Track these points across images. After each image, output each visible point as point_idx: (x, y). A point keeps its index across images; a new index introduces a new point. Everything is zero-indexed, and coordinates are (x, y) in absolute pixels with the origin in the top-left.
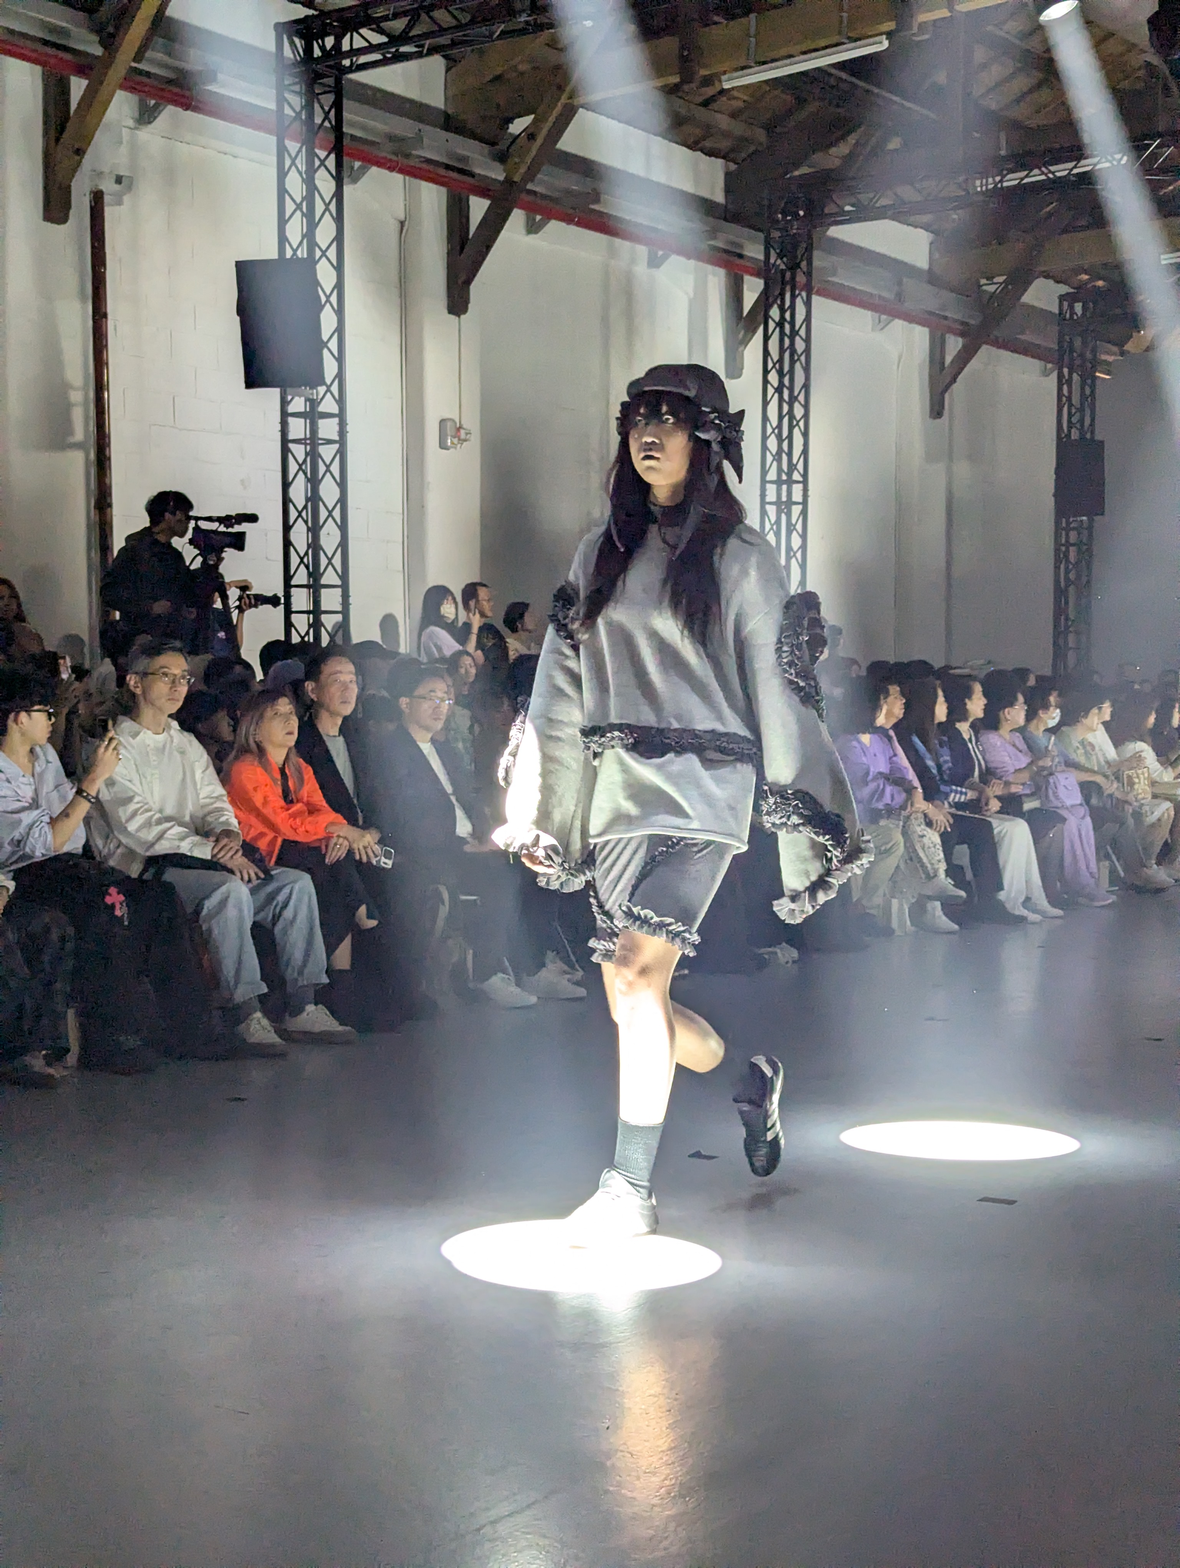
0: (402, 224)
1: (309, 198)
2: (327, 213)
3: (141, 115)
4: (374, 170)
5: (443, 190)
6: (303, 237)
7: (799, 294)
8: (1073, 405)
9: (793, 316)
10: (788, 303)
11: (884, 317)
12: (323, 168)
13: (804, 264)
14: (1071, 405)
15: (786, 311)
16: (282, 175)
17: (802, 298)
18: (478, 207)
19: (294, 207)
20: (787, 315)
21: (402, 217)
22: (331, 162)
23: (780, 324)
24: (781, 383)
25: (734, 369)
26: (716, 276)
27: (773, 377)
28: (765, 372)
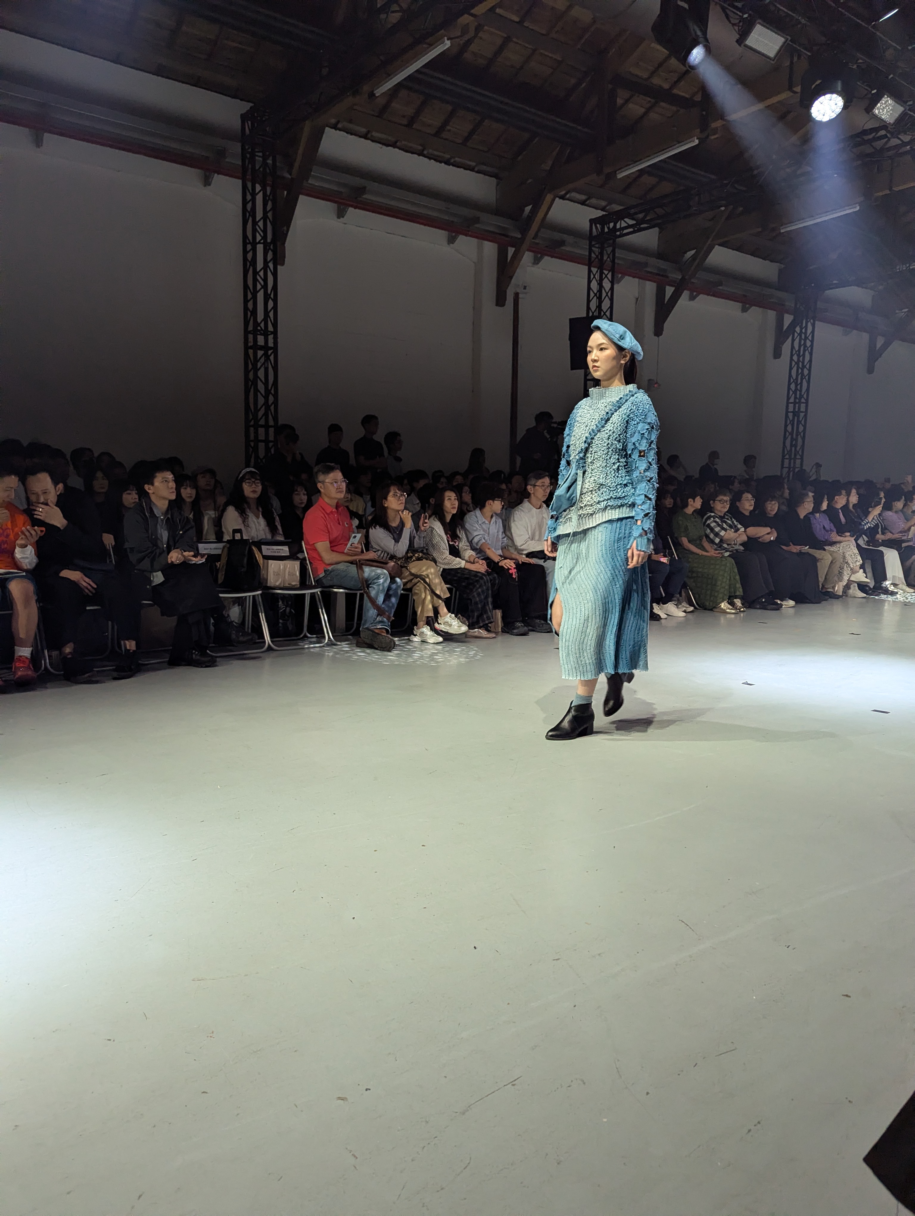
0: (637, 299)
1: (600, 291)
2: (607, 297)
3: (535, 260)
4: (627, 277)
5: (655, 285)
6: (597, 307)
7: (810, 321)
9: (806, 330)
10: (804, 325)
11: (847, 329)
12: (606, 278)
13: (813, 308)
15: (802, 329)
16: (589, 282)
18: (669, 291)
19: (594, 295)
20: (803, 331)
21: (637, 295)
22: (609, 276)
23: (800, 335)
24: (798, 359)
25: (777, 354)
26: (772, 315)
27: (795, 358)
28: (792, 355)
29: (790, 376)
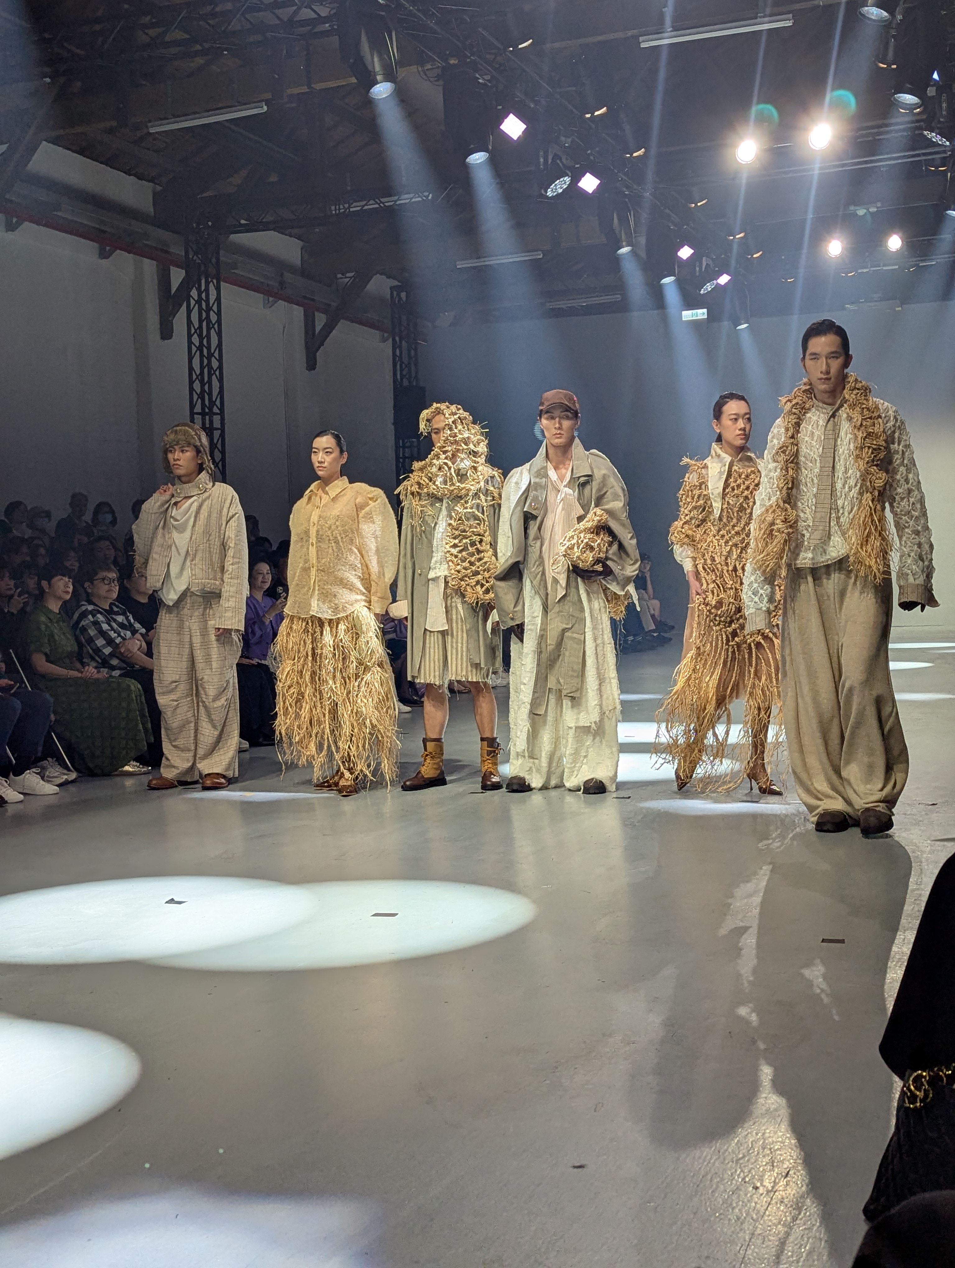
7: (212, 281)
8: (403, 363)
9: (208, 296)
10: (203, 288)
11: (271, 299)
13: (214, 260)
14: (402, 363)
15: (202, 293)
17: (213, 283)
20: (204, 295)
23: (199, 302)
24: (201, 342)
25: (166, 333)
26: (149, 267)
27: (196, 339)
28: (190, 336)
29: (191, 369)
